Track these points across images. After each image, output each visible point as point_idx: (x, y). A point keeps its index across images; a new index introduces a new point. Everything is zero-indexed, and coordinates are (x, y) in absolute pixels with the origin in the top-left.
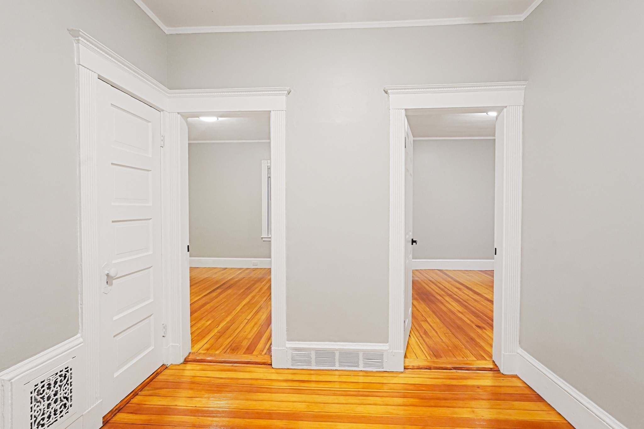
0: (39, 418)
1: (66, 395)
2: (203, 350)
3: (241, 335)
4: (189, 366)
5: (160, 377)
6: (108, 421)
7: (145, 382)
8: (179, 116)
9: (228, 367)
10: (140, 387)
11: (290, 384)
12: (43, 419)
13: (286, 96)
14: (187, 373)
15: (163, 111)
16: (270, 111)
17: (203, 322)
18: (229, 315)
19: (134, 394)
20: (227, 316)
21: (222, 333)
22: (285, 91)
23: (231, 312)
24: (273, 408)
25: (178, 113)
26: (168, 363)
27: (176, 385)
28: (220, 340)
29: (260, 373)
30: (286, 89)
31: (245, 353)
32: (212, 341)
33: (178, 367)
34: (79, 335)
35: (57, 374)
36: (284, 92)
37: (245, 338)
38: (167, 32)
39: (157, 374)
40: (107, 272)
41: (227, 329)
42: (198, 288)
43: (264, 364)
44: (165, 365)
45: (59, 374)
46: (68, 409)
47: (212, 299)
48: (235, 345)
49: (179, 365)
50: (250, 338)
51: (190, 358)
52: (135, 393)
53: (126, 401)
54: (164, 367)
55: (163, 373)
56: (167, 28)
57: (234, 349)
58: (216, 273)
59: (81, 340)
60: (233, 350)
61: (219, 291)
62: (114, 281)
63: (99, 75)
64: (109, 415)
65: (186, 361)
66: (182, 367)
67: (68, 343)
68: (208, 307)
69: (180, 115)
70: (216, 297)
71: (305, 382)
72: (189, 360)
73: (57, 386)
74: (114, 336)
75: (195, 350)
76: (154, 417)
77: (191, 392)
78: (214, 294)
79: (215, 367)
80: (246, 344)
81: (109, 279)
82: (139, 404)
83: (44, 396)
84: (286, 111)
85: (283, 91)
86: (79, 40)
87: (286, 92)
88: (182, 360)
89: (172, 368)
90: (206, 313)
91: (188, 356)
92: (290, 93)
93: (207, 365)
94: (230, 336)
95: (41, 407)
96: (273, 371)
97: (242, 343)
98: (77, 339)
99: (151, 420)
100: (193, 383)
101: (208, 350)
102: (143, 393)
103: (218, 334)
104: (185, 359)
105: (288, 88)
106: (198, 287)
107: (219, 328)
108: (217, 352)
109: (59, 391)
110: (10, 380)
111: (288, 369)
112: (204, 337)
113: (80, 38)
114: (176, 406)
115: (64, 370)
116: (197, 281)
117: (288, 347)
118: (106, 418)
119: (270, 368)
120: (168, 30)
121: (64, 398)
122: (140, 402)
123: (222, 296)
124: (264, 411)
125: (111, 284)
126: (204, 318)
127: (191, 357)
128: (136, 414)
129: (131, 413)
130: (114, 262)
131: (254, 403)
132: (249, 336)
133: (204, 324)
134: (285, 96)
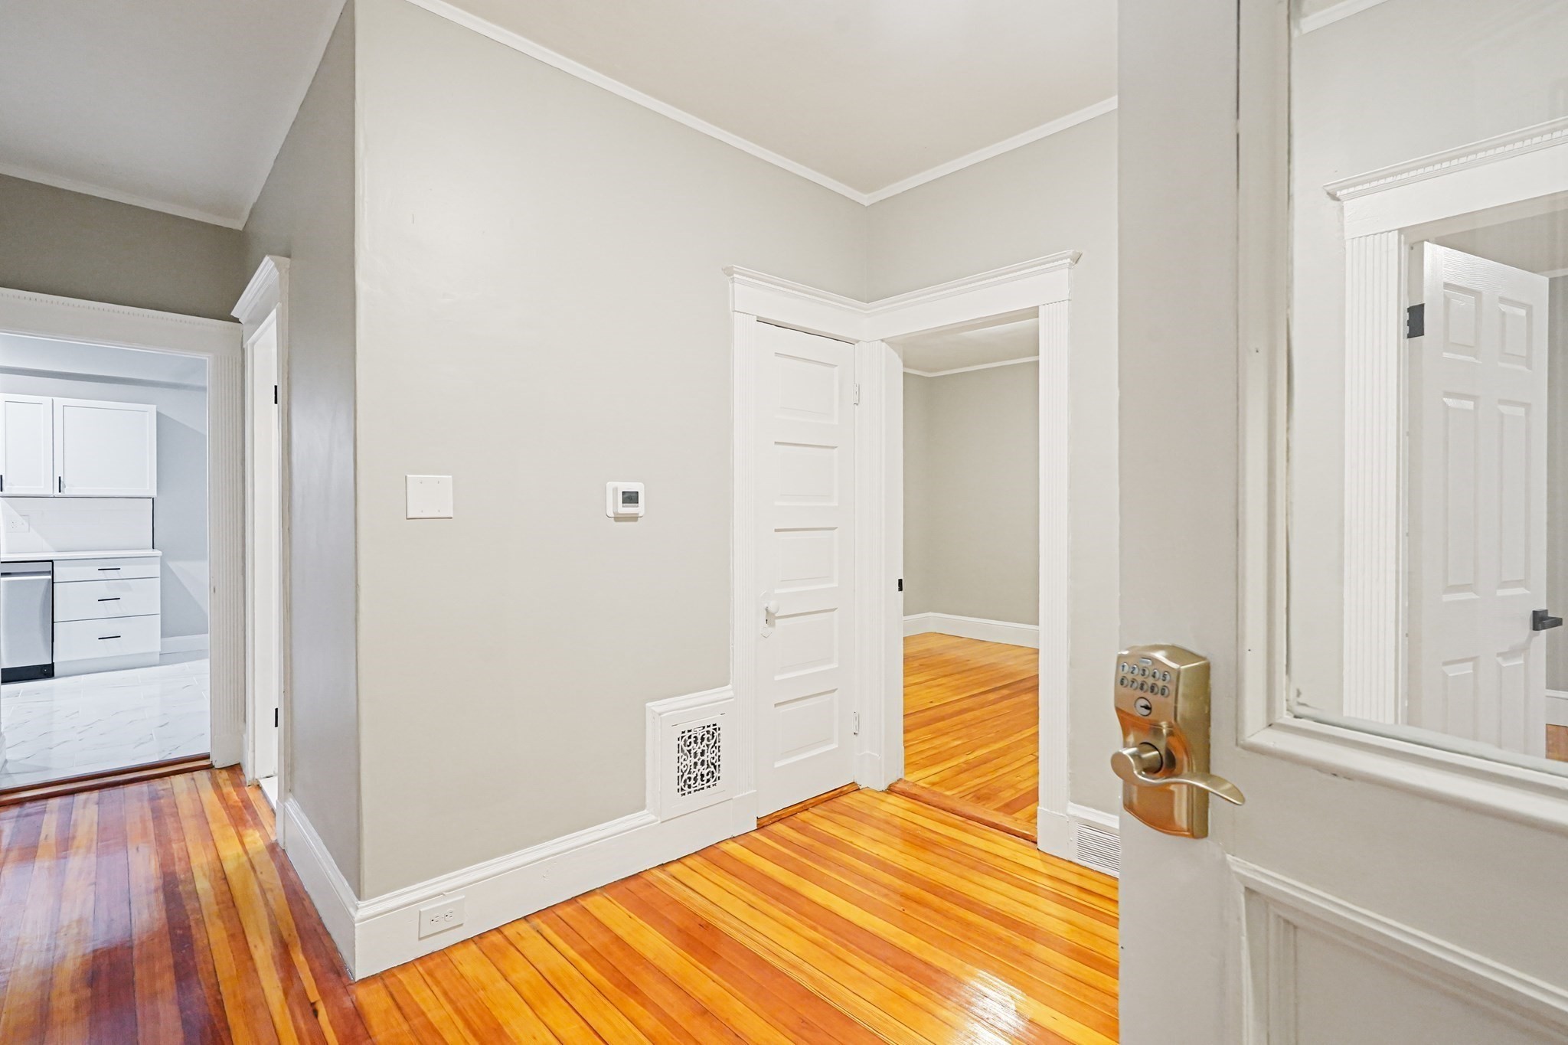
0: (686, 776)
1: (714, 761)
2: (925, 783)
3: (1007, 778)
4: (892, 799)
5: (845, 800)
6: (764, 827)
7: (822, 797)
8: (884, 344)
9: (958, 822)
10: (812, 801)
11: (1058, 885)
12: (690, 778)
13: (1069, 268)
14: (884, 807)
15: (858, 341)
16: (1038, 307)
17: (945, 739)
18: (1002, 739)
19: (802, 807)
20: (995, 742)
21: (970, 767)
22: (1066, 258)
23: (1011, 735)
24: (1001, 907)
25: (882, 340)
26: (863, 785)
27: (862, 817)
28: (963, 776)
29: (1007, 848)
30: (1065, 255)
31: (997, 810)
32: (947, 773)
33: (876, 795)
34: (729, 686)
35: (704, 727)
36: (1065, 261)
37: (1012, 786)
38: (866, 204)
39: (841, 792)
40: (766, 605)
41: (985, 761)
42: (967, 680)
43: (1025, 837)
44: (857, 784)
45: (706, 729)
46: (715, 781)
47: (982, 706)
48: (986, 791)
49: (877, 792)
50: (1021, 790)
51: (898, 786)
52: (804, 806)
53: (791, 811)
54: (854, 788)
55: (851, 795)
56: (866, 196)
57: (981, 797)
58: (1016, 657)
59: (731, 694)
60: (978, 798)
61: (1005, 692)
62: (776, 621)
63: (758, 317)
64: (766, 819)
65: (890, 790)
66: (883, 796)
67: (717, 693)
68: (968, 716)
69: (886, 343)
70: (994, 702)
71: (1092, 895)
72: (896, 789)
73: (704, 743)
74: (776, 705)
75: (911, 778)
76: (817, 844)
77: (879, 833)
78: (992, 697)
79: (931, 812)
80: (1008, 795)
81: (770, 618)
82: (804, 822)
83: (690, 750)
84: (1069, 300)
85: (1062, 259)
86: (733, 278)
87: (1069, 260)
88: (884, 787)
89: (865, 792)
90: (960, 726)
91: (896, 783)
92: (1080, 260)
93: (922, 806)
94: (985, 775)
95: (687, 762)
96: (1037, 854)
97: (1001, 791)
98: (726, 692)
99: (812, 846)
100: (887, 823)
101: (934, 784)
102: (814, 810)
103: (964, 765)
104: (890, 786)
105: (1070, 252)
106: (967, 677)
107: (971, 757)
108: (948, 793)
109: (706, 751)
110: (660, 714)
111: (1070, 862)
112: (938, 763)
113: (735, 275)
114: (852, 843)
115: (712, 727)
116: (973, 666)
117: (1071, 813)
118: (762, 821)
119: (1034, 849)
120: (866, 199)
121: (713, 764)
122: (807, 820)
123: (1005, 703)
124: (981, 903)
125: (773, 625)
126: (951, 734)
127: (901, 786)
128: (798, 832)
129: (793, 828)
130: (777, 591)
131: (972, 886)
132: (1022, 786)
133: (947, 743)
134: (1067, 270)
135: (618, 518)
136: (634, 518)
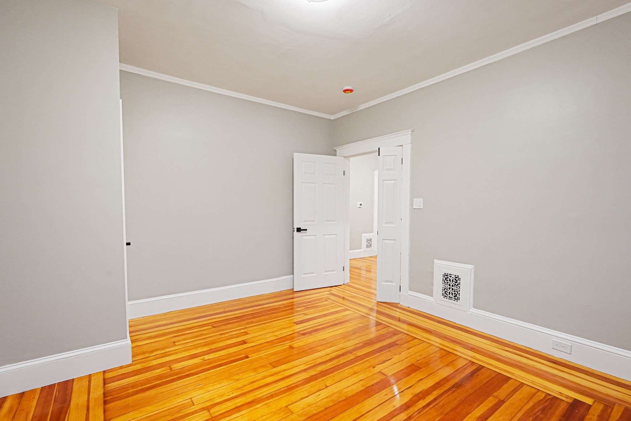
135: (359, 207)
136: (361, 207)
